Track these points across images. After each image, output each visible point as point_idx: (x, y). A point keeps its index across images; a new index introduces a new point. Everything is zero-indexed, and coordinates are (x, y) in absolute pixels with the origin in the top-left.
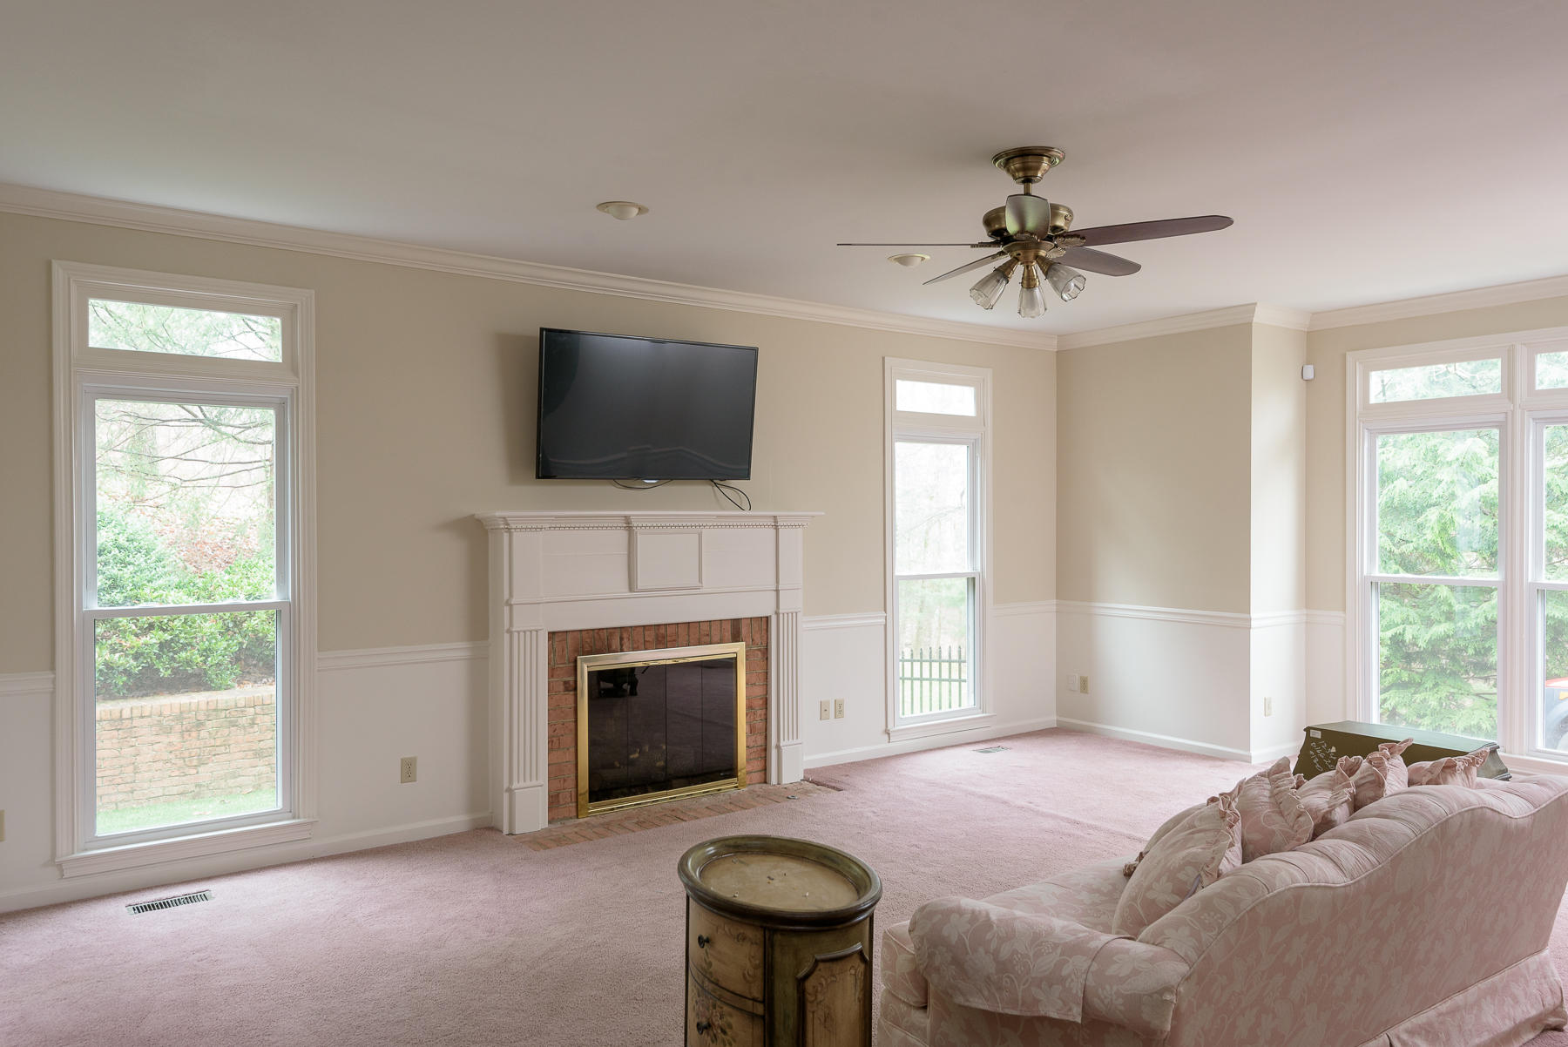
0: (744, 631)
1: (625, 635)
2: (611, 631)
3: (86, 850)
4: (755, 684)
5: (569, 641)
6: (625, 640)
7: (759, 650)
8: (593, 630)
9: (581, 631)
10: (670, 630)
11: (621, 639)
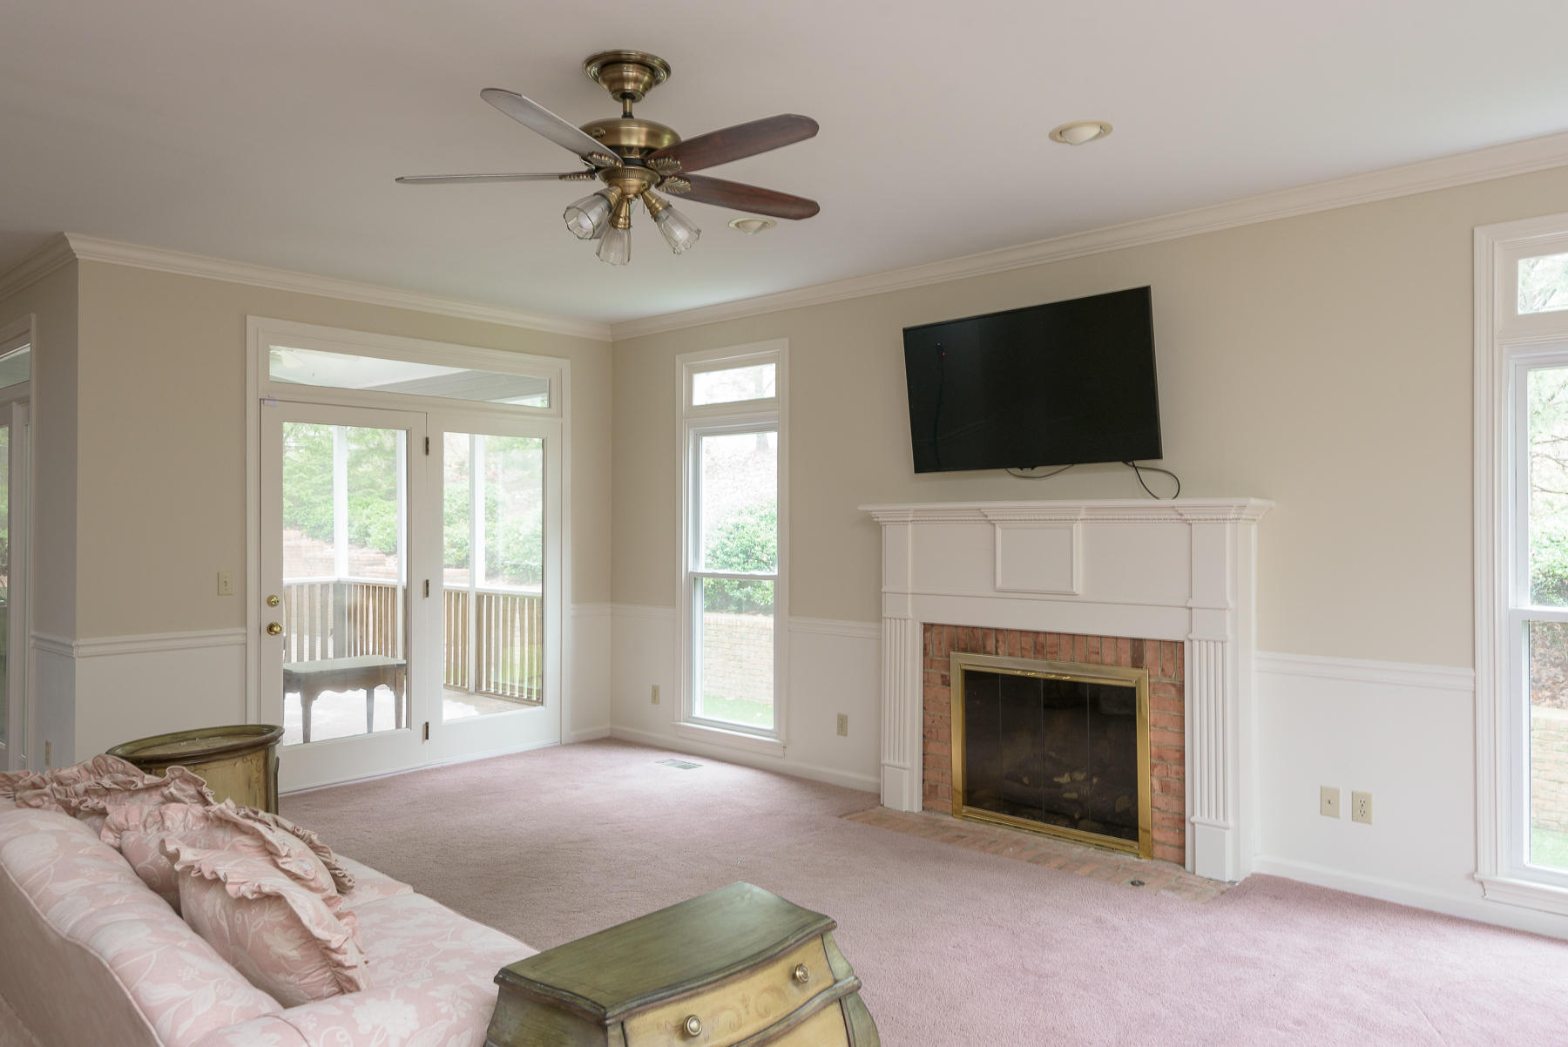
0: (1149, 656)
1: (1001, 638)
2: (987, 631)
3: (687, 722)
4: (1166, 728)
5: (945, 634)
6: (1000, 643)
7: (1174, 685)
8: (967, 627)
9: (956, 627)
10: (1050, 640)
11: (997, 641)
